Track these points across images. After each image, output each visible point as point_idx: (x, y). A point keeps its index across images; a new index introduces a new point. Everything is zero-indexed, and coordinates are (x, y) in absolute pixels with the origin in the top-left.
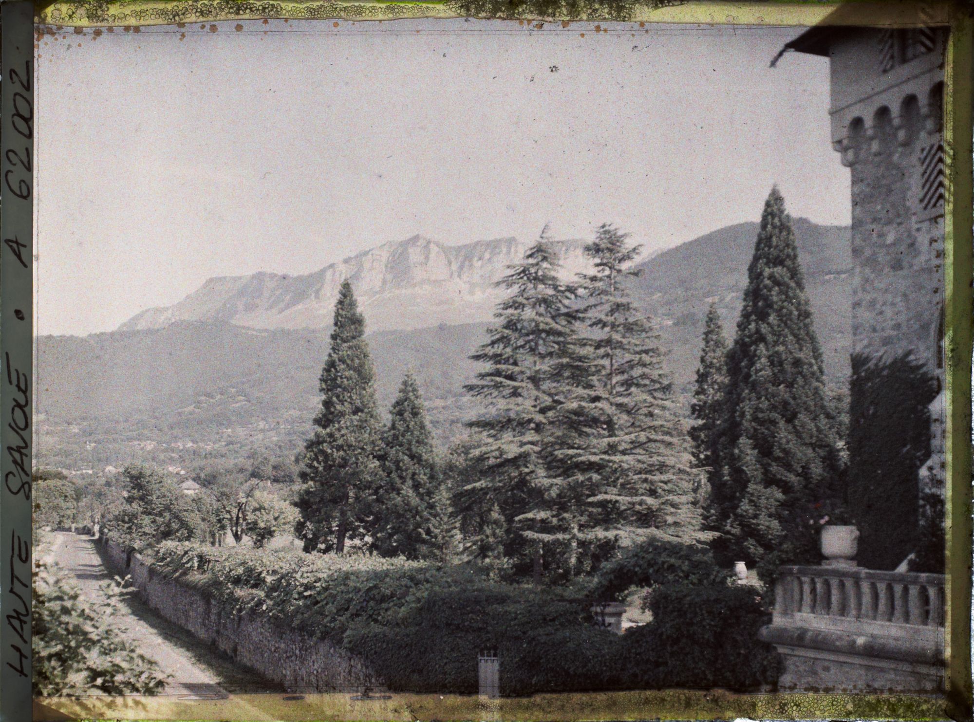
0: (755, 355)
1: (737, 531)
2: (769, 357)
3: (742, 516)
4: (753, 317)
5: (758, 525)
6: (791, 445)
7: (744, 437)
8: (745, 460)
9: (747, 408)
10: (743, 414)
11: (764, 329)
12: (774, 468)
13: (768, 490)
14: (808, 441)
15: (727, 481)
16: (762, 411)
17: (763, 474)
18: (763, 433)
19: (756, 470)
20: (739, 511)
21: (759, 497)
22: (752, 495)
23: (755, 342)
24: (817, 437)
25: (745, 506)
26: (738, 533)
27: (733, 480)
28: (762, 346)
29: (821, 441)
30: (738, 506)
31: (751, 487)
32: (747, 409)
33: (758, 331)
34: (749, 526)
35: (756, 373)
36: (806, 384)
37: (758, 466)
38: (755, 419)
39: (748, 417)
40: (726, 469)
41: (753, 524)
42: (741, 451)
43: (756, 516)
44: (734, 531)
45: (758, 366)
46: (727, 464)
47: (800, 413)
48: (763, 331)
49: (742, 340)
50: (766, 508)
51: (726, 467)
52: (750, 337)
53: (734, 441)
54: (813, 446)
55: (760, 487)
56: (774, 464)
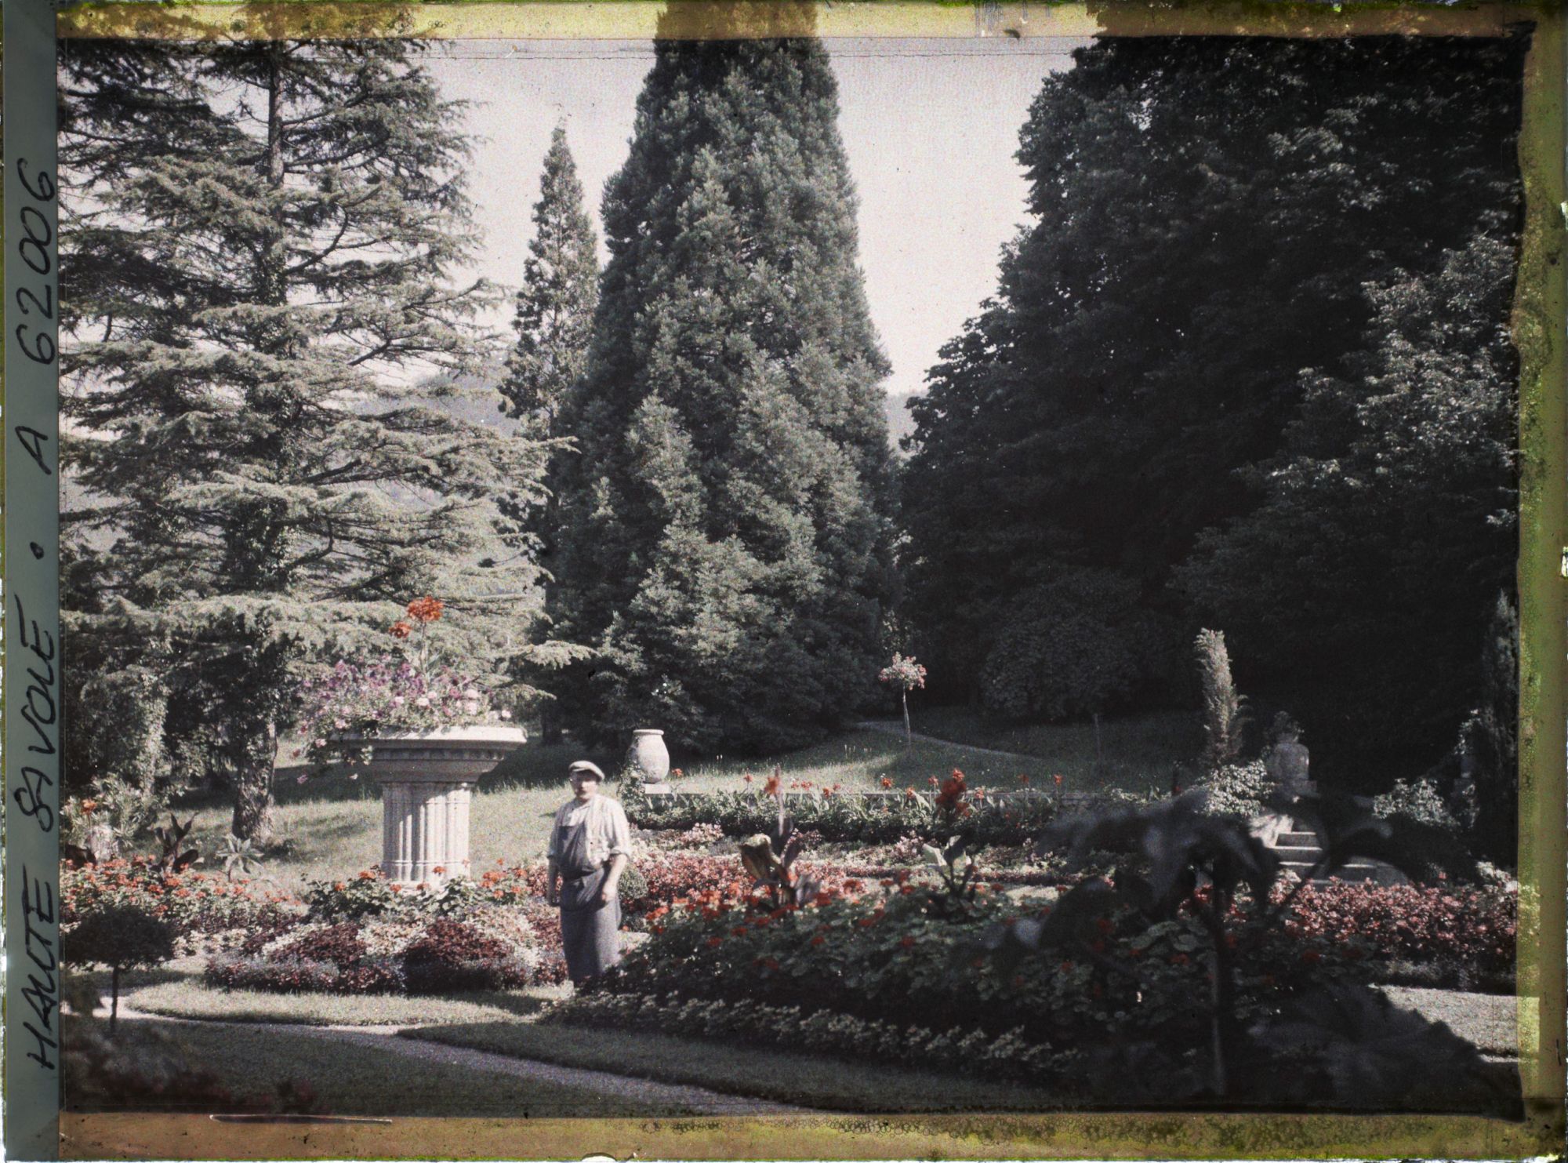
0: (687, 173)
1: (633, 660)
2: (726, 183)
3: (646, 616)
4: (682, 77)
5: (694, 639)
6: (783, 421)
7: (654, 399)
8: (656, 461)
9: (664, 313)
10: (652, 333)
11: (713, 107)
12: (738, 484)
13: (720, 548)
14: (826, 420)
15: (604, 519)
16: (706, 327)
17: (703, 500)
18: (706, 391)
19: (689, 488)
20: (638, 600)
21: (694, 564)
22: (675, 557)
23: (690, 145)
24: (850, 411)
25: (655, 590)
26: (636, 666)
27: (623, 519)
28: (706, 152)
29: (858, 423)
30: (636, 590)
31: (675, 536)
32: (664, 317)
33: (696, 114)
34: (666, 646)
35: (691, 220)
36: (823, 262)
37: (694, 479)
38: (686, 347)
39: (668, 340)
40: (603, 488)
41: (680, 638)
42: (646, 437)
43: (686, 618)
44: (621, 658)
45: (697, 198)
46: (607, 472)
47: (806, 337)
48: (711, 110)
49: (654, 138)
50: (715, 593)
51: (605, 480)
52: (674, 128)
53: (625, 411)
54: (836, 434)
55: (699, 538)
56: (737, 473)
